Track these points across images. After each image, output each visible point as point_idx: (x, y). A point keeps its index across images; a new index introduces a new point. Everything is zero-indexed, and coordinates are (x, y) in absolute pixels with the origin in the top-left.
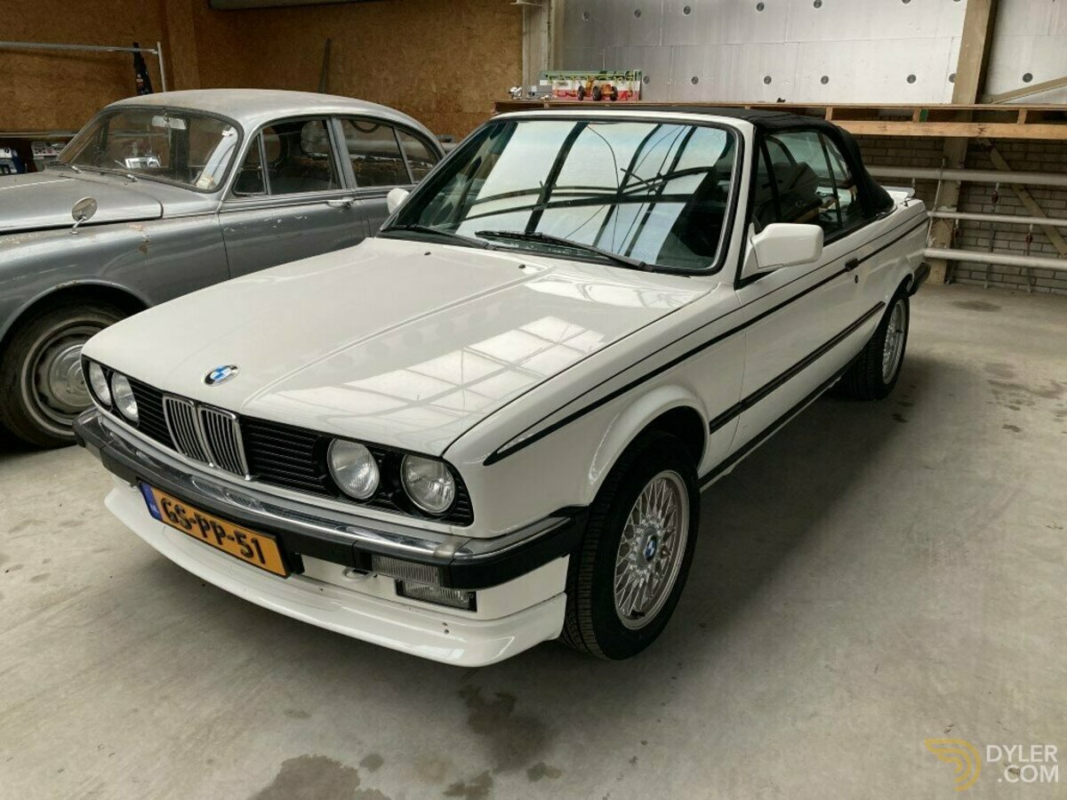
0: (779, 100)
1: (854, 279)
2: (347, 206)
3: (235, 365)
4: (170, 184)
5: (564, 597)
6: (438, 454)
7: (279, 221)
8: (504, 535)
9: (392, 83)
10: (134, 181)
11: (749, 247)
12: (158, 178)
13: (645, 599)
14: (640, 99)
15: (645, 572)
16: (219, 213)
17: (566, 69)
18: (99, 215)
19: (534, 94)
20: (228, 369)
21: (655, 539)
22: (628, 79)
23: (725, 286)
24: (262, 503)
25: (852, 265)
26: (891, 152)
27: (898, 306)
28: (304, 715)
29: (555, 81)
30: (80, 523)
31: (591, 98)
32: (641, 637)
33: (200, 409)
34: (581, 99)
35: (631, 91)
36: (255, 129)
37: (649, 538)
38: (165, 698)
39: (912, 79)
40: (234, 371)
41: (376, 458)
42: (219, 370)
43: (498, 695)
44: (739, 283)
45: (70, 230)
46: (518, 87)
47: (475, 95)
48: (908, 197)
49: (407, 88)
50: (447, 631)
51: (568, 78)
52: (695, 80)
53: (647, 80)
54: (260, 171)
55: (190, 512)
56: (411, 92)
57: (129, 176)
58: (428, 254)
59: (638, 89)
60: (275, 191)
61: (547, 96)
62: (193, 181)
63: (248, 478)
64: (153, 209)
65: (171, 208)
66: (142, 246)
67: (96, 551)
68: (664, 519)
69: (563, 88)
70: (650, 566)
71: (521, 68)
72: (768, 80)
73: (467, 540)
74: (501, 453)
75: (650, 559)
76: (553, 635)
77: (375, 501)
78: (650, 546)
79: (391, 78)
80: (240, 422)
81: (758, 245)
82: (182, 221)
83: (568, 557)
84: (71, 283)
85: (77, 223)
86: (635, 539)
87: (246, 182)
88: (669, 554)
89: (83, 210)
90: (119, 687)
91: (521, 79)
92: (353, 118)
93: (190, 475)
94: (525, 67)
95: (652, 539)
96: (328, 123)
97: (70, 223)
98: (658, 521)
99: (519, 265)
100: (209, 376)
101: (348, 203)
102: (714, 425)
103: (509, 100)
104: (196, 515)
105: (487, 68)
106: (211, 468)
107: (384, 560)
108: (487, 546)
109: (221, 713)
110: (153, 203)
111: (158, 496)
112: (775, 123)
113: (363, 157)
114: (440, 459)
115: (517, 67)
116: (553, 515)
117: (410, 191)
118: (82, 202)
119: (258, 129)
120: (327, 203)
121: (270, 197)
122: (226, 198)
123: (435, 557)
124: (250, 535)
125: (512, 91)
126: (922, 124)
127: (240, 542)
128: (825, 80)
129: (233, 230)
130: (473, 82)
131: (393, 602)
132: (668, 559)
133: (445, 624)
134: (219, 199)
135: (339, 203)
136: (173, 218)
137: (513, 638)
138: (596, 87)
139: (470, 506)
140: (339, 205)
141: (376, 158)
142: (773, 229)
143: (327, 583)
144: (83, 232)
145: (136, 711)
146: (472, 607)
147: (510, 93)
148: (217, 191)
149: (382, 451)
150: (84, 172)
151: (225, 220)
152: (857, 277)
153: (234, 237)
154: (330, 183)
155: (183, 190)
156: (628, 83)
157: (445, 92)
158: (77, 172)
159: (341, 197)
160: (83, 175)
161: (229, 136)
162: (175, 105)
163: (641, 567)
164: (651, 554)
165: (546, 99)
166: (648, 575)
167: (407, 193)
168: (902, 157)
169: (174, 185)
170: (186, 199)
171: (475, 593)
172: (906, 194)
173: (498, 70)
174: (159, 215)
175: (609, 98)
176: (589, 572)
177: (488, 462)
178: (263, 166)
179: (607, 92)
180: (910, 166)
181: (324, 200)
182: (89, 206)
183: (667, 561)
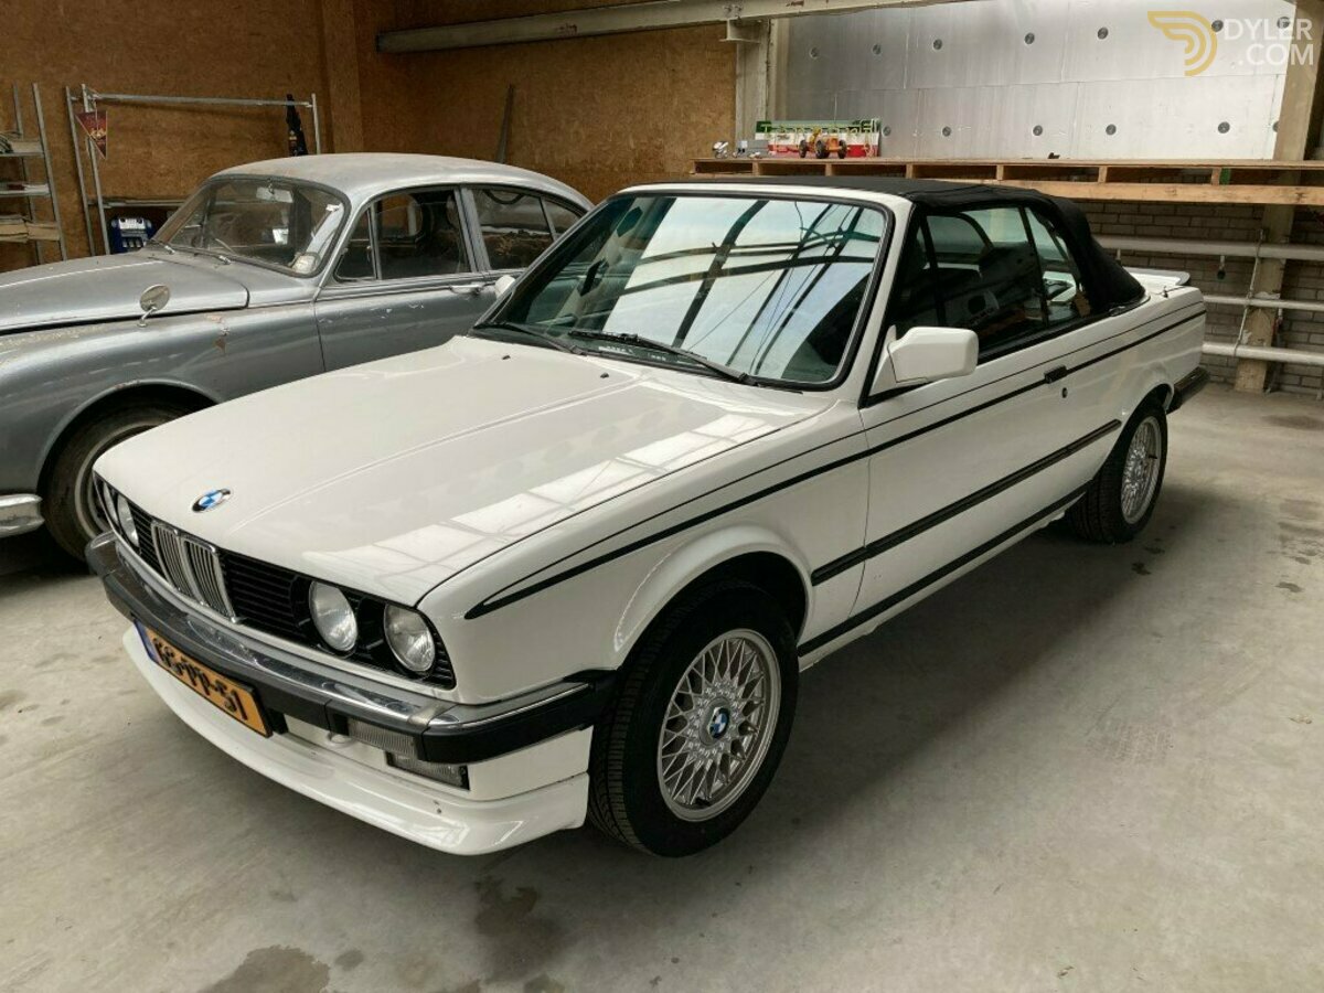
0: (1052, 156)
1: (1060, 393)
2: (475, 293)
3: (229, 489)
4: (264, 268)
5: (586, 779)
6: (412, 604)
7: (388, 311)
8: (499, 702)
9: (584, 137)
10: (226, 263)
11: (885, 356)
12: (254, 259)
13: (717, 784)
14: (879, 155)
15: (714, 751)
16: (315, 301)
17: (789, 118)
18: (173, 305)
19: (744, 150)
20: (220, 494)
21: (726, 713)
22: (863, 131)
23: (845, 404)
24: (251, 651)
25: (1057, 374)
26: (1196, 221)
27: (1149, 425)
28: (291, 898)
29: (773, 134)
30: (116, 659)
31: (814, 155)
32: (703, 831)
33: (183, 539)
34: (803, 156)
35: (868, 146)
36: (363, 203)
37: (716, 710)
38: (145, 868)
39: (1224, 128)
40: (227, 497)
41: (353, 606)
42: (210, 495)
43: (520, 890)
44: (866, 400)
45: (138, 322)
46: (723, 143)
47: (680, 151)
48: (1177, 284)
49: (601, 143)
50: (439, 811)
51: (790, 129)
52: (947, 132)
53: (888, 132)
54: (370, 252)
55: (178, 656)
56: (604, 149)
57: (221, 257)
58: (506, 357)
59: (877, 143)
60: (386, 276)
61: (758, 154)
62: (290, 264)
63: (233, 620)
64: (238, 298)
65: (258, 296)
66: (220, 341)
67: (122, 693)
68: (742, 689)
69: (783, 142)
70: (722, 745)
71: (734, 118)
72: (1038, 131)
73: (451, 705)
74: (489, 605)
75: (718, 736)
76: (573, 823)
77: (357, 655)
78: (718, 720)
79: (581, 130)
80: (220, 557)
81: (895, 352)
82: (270, 311)
83: (591, 729)
84: (134, 382)
85: (146, 314)
86: (696, 710)
87: (352, 264)
88: (756, 731)
89: (154, 299)
90: (98, 852)
91: (734, 130)
92: (489, 187)
93: (186, 614)
94: (738, 118)
95: (720, 711)
96: (456, 194)
97: (138, 314)
98: (732, 690)
99: (602, 373)
100: (198, 502)
101: (477, 289)
102: (817, 575)
103: (712, 158)
104: (182, 659)
105: (694, 118)
106: (202, 607)
107: (360, 726)
108: (472, 713)
109: (199, 891)
110: (239, 290)
111: (152, 635)
112: (950, 199)
113: (516, 231)
114: (414, 609)
115: (729, 116)
116: (567, 680)
117: (515, 277)
118: (153, 289)
119: (369, 202)
120: (451, 289)
121: (381, 282)
122: (326, 283)
123: (408, 723)
124: (231, 686)
125: (716, 146)
126: (1223, 187)
127: (223, 693)
128: (1111, 130)
129: (330, 322)
130: (678, 135)
131: (385, 773)
132: (754, 736)
133: (436, 803)
134: (317, 285)
135: (466, 289)
136: (261, 308)
137: (521, 822)
138: (819, 142)
139: (449, 666)
140: (468, 291)
141: (531, 233)
142: (917, 334)
143: (319, 746)
144: (152, 324)
145: (108, 880)
146: (465, 785)
147: (714, 149)
148: (316, 275)
149: (359, 598)
150: (177, 253)
151: (324, 309)
152: (1065, 390)
153: (334, 330)
154: (459, 265)
155: (279, 274)
156: (863, 135)
157: (644, 148)
158: (170, 253)
159: (469, 282)
160: (177, 256)
161: (335, 212)
162: (281, 175)
163: (706, 744)
164: (721, 730)
165: (757, 157)
166: (720, 755)
167: (513, 280)
168: (1210, 228)
169: (269, 269)
170: (279, 284)
171: (466, 768)
172: (1177, 279)
173: (708, 122)
174: (244, 304)
175: (836, 155)
176: (620, 750)
177: (470, 615)
178: (373, 247)
179: (833, 147)
180: (1220, 239)
181: (447, 286)
182: (161, 295)
183: (753, 738)
